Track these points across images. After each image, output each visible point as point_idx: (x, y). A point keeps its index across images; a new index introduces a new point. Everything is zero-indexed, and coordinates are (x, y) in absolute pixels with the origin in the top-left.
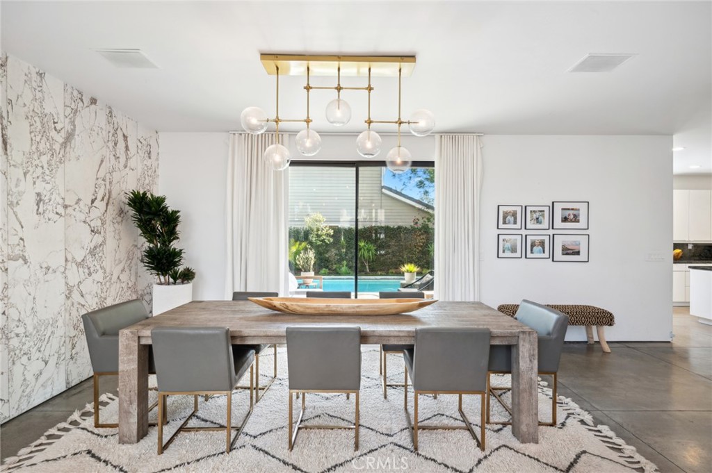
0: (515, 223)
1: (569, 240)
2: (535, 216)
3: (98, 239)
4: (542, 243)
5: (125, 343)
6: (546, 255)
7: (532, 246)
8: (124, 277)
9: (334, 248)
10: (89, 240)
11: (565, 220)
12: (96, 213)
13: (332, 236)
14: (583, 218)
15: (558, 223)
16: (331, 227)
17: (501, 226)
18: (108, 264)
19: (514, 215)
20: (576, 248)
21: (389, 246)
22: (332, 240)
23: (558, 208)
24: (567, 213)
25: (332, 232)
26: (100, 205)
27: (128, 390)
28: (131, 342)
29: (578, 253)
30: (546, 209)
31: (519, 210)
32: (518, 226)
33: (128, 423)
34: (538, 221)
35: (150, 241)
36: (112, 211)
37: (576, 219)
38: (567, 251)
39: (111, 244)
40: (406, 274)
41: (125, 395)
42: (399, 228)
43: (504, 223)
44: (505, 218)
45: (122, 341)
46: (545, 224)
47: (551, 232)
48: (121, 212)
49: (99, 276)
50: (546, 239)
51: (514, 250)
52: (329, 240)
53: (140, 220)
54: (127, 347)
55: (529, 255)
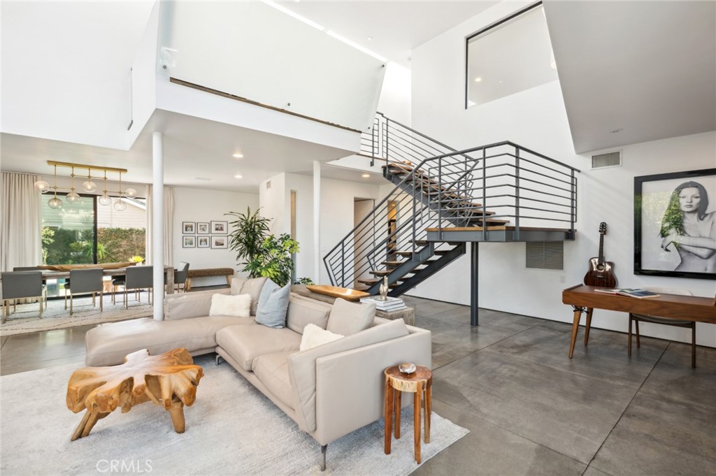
1: (219, 239)
2: (202, 227)
4: (206, 241)
6: (208, 246)
7: (201, 242)
9: (54, 249)
11: (217, 229)
13: (53, 237)
14: (225, 229)
15: (213, 231)
16: (51, 228)
17: (184, 232)
19: (191, 227)
20: (222, 243)
21: (120, 246)
22: (52, 241)
23: (213, 224)
24: (217, 227)
25: (52, 233)
29: (223, 245)
30: (208, 224)
31: (194, 225)
32: (193, 232)
34: (203, 230)
37: (222, 229)
38: (217, 244)
42: (131, 230)
43: (186, 230)
44: (186, 228)
46: (207, 231)
47: (210, 235)
50: (208, 238)
51: (191, 244)
52: (49, 241)
55: (199, 246)
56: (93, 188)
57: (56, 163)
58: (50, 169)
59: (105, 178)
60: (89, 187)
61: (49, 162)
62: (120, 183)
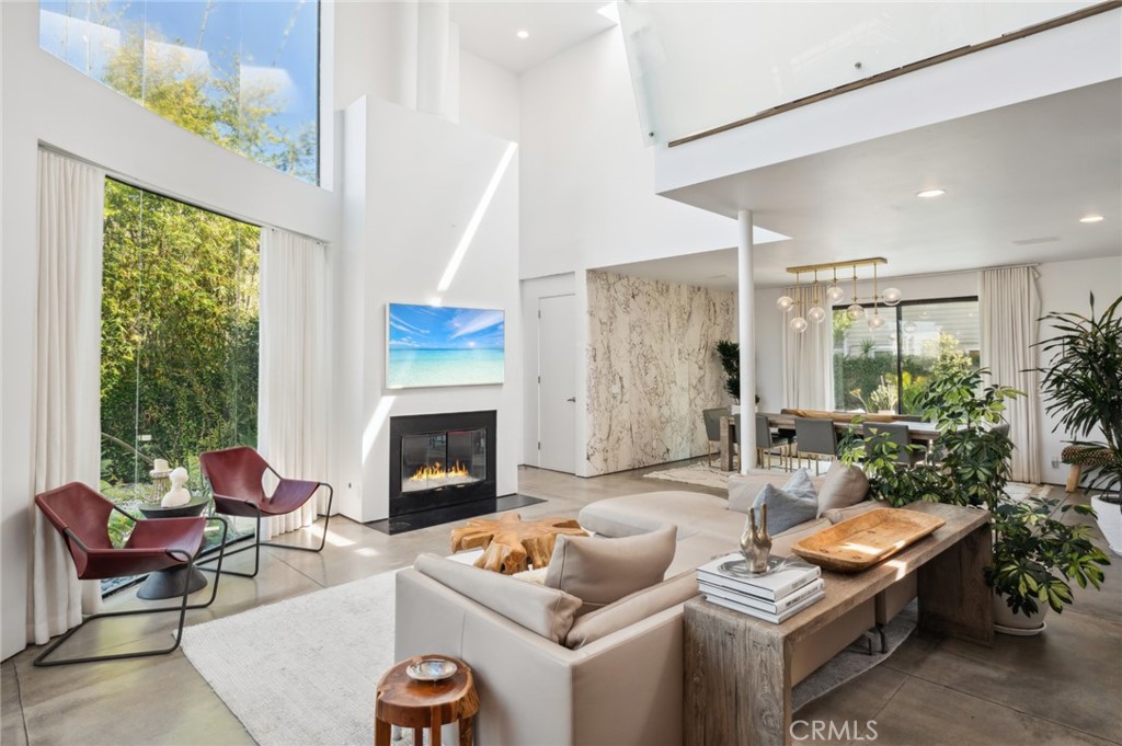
3: (702, 372)
8: (715, 398)
10: (698, 373)
12: (701, 357)
18: (707, 387)
26: (703, 351)
35: (730, 374)
36: (709, 354)
39: (708, 376)
48: (713, 355)
49: (702, 395)
53: (724, 360)
56: (840, 296)
57: (797, 270)
58: (792, 277)
59: (855, 278)
60: (835, 296)
61: (789, 270)
62: (876, 280)
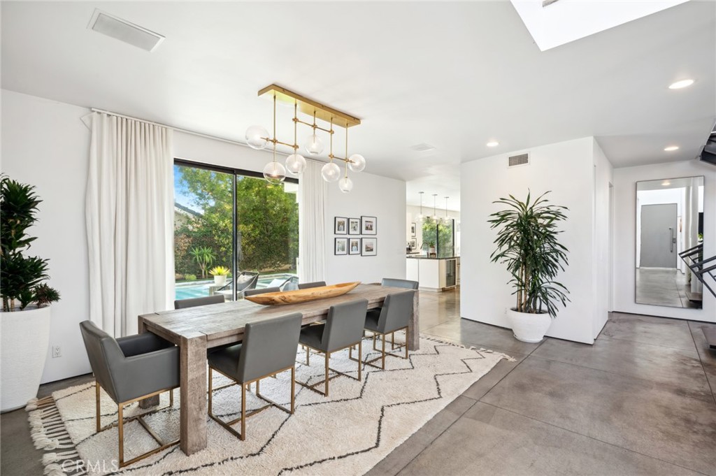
0: (344, 230)
1: (369, 242)
2: (353, 225)
4: (357, 244)
5: (194, 351)
11: (367, 228)
14: (374, 228)
17: (337, 232)
20: (371, 247)
27: (197, 397)
28: (200, 348)
29: (372, 250)
30: (358, 221)
31: (346, 220)
33: (198, 430)
34: (355, 229)
37: (371, 228)
38: (367, 249)
40: (215, 277)
41: (194, 403)
43: (338, 230)
44: (339, 226)
45: (191, 349)
46: (358, 232)
47: (361, 236)
50: (359, 241)
51: (343, 250)
54: (197, 354)
